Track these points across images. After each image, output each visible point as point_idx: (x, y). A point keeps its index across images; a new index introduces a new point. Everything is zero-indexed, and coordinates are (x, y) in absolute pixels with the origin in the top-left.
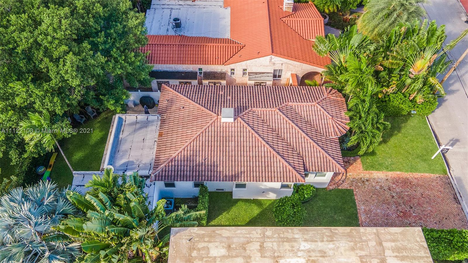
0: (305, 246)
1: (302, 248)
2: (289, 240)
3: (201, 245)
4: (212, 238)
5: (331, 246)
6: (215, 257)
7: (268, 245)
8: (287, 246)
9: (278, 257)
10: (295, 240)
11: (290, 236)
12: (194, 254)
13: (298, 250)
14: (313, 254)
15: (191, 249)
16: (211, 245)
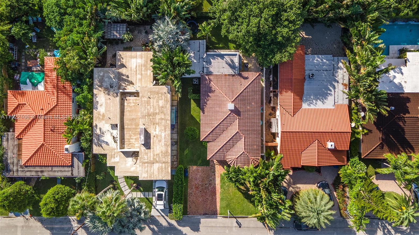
0: (163, 135)
1: (162, 133)
2: (165, 129)
3: (163, 97)
4: (167, 101)
5: (163, 144)
6: (159, 102)
7: (163, 121)
8: (163, 128)
9: (159, 125)
10: (165, 131)
11: (167, 129)
12: (160, 95)
13: (161, 132)
14: (160, 137)
15: (162, 94)
16: (163, 100)
